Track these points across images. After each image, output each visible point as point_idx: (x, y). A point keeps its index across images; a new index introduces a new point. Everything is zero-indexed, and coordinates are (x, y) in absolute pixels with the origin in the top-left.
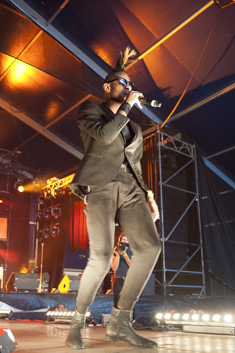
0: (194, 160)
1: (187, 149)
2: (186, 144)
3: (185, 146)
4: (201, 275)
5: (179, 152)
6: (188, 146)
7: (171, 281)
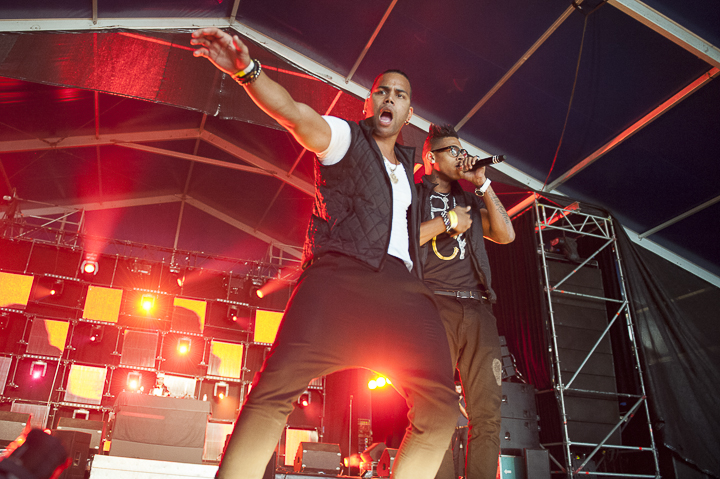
0: (613, 243)
1: (595, 225)
2: (593, 217)
3: (590, 220)
4: (651, 453)
5: (580, 232)
6: (597, 220)
7: (583, 465)
